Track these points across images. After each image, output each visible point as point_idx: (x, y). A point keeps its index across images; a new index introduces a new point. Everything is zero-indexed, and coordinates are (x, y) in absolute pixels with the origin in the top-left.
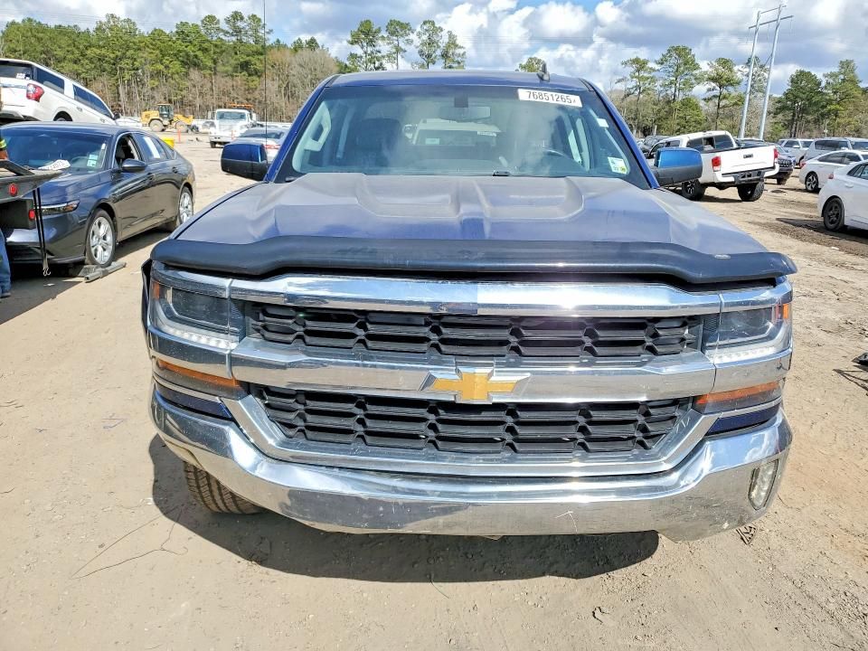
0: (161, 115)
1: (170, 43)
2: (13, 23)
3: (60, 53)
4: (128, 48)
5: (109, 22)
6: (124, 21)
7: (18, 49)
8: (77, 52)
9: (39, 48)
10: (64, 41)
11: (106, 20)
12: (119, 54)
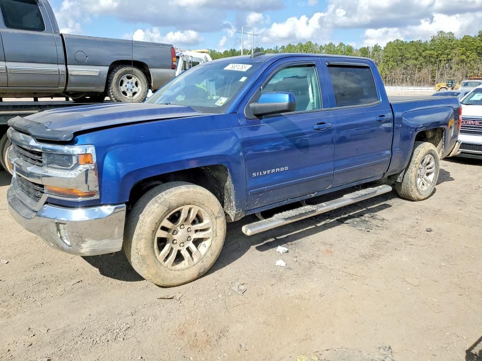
0: (447, 85)
1: (473, 42)
2: (390, 42)
3: (409, 55)
4: (446, 48)
5: (439, 35)
6: (448, 33)
7: (389, 55)
8: (417, 53)
9: (400, 54)
10: (412, 49)
11: (437, 35)
12: (440, 52)
